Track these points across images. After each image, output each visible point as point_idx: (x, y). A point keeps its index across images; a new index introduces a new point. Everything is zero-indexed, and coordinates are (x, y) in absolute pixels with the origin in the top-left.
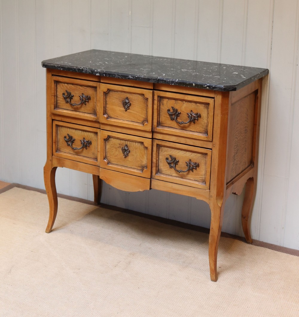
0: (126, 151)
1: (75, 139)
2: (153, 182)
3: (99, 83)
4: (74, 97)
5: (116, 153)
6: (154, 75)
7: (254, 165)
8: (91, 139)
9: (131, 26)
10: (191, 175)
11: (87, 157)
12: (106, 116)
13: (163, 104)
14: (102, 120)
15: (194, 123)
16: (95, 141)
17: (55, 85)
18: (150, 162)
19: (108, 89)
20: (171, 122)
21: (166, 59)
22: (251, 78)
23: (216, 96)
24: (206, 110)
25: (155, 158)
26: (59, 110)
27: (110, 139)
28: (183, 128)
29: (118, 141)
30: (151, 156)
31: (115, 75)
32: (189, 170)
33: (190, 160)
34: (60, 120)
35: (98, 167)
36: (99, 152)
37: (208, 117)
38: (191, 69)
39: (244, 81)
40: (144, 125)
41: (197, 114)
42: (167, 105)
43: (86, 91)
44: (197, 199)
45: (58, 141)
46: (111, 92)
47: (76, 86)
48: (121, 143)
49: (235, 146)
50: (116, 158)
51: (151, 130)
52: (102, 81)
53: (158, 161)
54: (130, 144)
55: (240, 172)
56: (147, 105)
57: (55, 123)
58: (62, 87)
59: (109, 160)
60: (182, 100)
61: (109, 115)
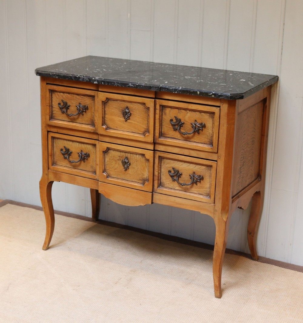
0: (126, 164)
1: (72, 152)
2: (154, 196)
3: (96, 92)
4: (71, 107)
5: (115, 166)
6: (156, 83)
7: (261, 179)
8: (89, 151)
9: (131, 30)
10: (195, 189)
11: (85, 171)
12: (104, 127)
13: (165, 114)
14: (101, 132)
15: (199, 133)
16: (93, 153)
17: (50, 94)
18: (152, 175)
19: (107, 98)
20: (174, 132)
21: (167, 66)
22: (259, 85)
23: (222, 105)
24: (210, 121)
25: (157, 170)
26: (55, 121)
27: (109, 151)
28: (187, 139)
29: (118, 154)
30: (152, 169)
31: (114, 83)
32: (193, 183)
33: (194, 173)
34: (56, 132)
35: (97, 181)
36: (97, 164)
37: (213, 128)
38: (195, 76)
39: (252, 89)
40: (145, 136)
41: (201, 124)
42: (169, 114)
43: (83, 101)
44: (201, 213)
45: (54, 153)
46: (110, 101)
47: (72, 95)
48: (121, 156)
49: (241, 158)
50: (116, 171)
51: (152, 142)
52: (100, 90)
53: (160, 173)
54: (130, 156)
55: (246, 185)
56: (149, 115)
57: (51, 135)
58: (58, 97)
59: (108, 173)
60: (186, 109)
61: (108, 126)
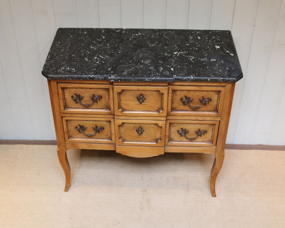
0: (140, 131)
1: (87, 128)
2: (166, 148)
3: (111, 85)
4: (84, 98)
5: (130, 134)
8: (103, 125)
10: (199, 139)
11: (100, 138)
13: (176, 95)
14: (118, 113)
15: (205, 105)
16: (107, 127)
17: (63, 91)
18: (164, 136)
19: (122, 90)
20: (184, 106)
23: (227, 85)
27: (124, 125)
29: (132, 125)
31: (131, 80)
32: (198, 136)
33: (199, 129)
34: (71, 116)
35: (113, 145)
36: (113, 134)
40: (159, 112)
41: (208, 99)
43: (96, 92)
45: (69, 130)
46: (125, 92)
47: (85, 89)
48: (135, 126)
50: (131, 136)
51: (166, 115)
53: (170, 133)
54: (144, 126)
57: (66, 118)
59: (124, 138)
61: (124, 109)
